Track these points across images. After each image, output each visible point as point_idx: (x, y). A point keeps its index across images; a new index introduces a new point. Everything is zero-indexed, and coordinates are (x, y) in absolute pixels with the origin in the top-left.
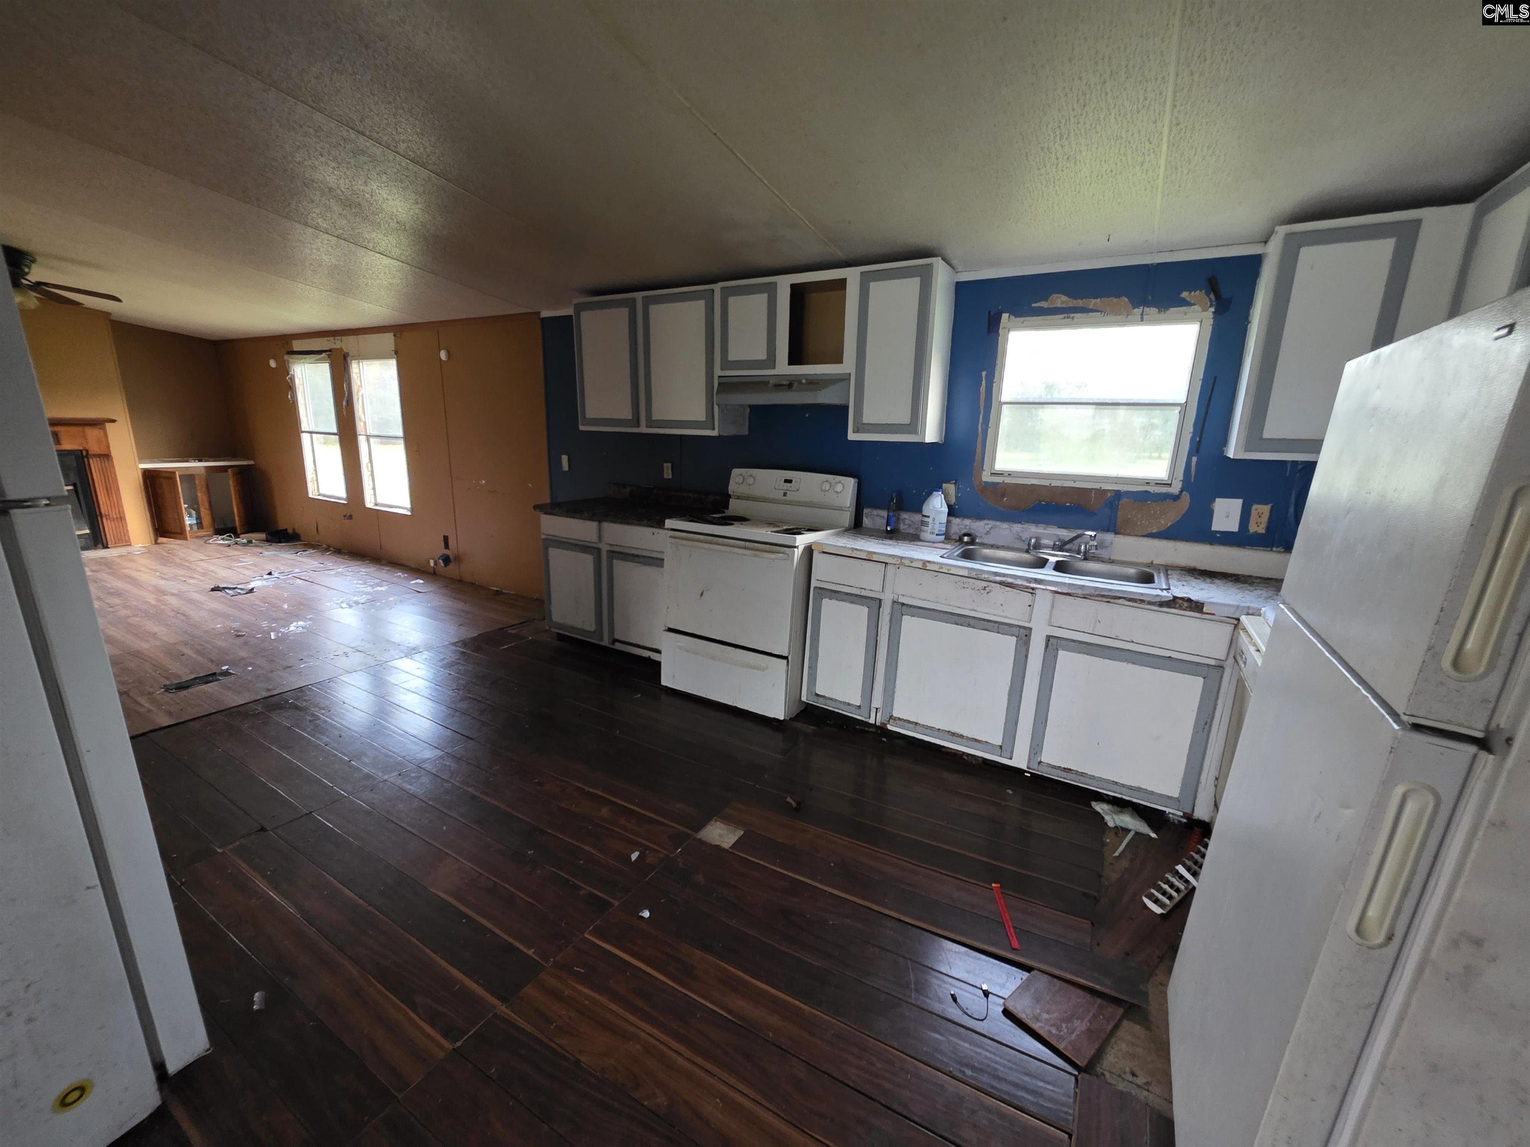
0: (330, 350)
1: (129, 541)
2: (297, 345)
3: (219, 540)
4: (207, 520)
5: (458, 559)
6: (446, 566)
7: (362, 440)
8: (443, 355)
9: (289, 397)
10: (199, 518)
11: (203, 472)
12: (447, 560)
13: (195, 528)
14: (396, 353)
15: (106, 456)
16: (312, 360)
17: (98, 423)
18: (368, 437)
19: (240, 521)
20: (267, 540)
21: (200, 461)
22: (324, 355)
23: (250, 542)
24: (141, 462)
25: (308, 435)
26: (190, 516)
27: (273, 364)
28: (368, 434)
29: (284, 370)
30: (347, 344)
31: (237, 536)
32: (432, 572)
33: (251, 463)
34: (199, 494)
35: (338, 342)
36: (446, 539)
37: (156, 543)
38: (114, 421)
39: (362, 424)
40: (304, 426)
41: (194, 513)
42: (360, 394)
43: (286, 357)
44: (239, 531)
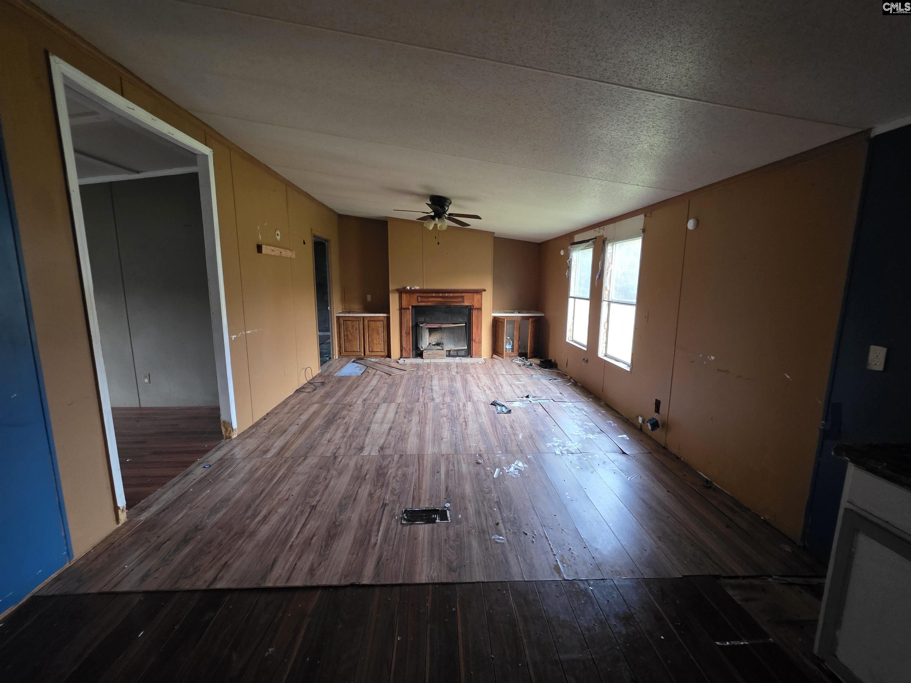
0: (595, 238)
1: (481, 355)
2: (577, 239)
3: (519, 361)
4: (516, 347)
5: (666, 426)
6: (653, 429)
7: (604, 305)
8: (691, 225)
9: (567, 274)
10: (513, 346)
11: (519, 319)
12: (655, 425)
13: (510, 351)
14: (644, 231)
15: (480, 309)
16: (583, 247)
17: (479, 292)
18: (609, 302)
19: (530, 350)
20: (540, 366)
21: (519, 313)
22: (591, 242)
23: (531, 365)
24: (493, 312)
25: (573, 299)
26: (510, 344)
27: (562, 253)
28: (610, 300)
29: (567, 256)
30: (607, 231)
31: (527, 359)
32: (639, 427)
33: (543, 315)
34: (515, 332)
35: (601, 231)
36: (658, 404)
37: (492, 357)
38: (485, 290)
39: (607, 292)
40: (572, 294)
41: (511, 342)
42: (609, 270)
43: (569, 247)
44: (528, 357)
